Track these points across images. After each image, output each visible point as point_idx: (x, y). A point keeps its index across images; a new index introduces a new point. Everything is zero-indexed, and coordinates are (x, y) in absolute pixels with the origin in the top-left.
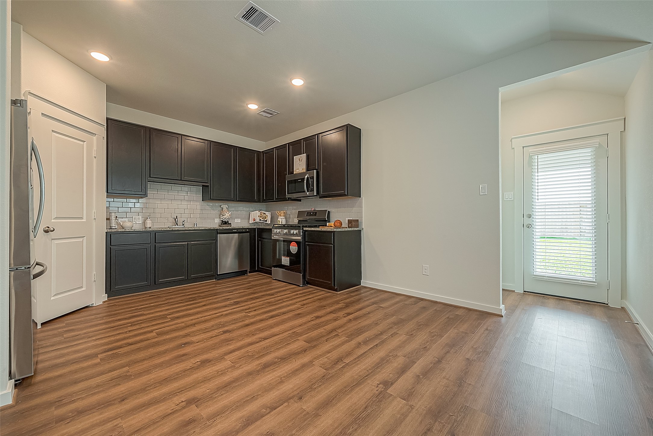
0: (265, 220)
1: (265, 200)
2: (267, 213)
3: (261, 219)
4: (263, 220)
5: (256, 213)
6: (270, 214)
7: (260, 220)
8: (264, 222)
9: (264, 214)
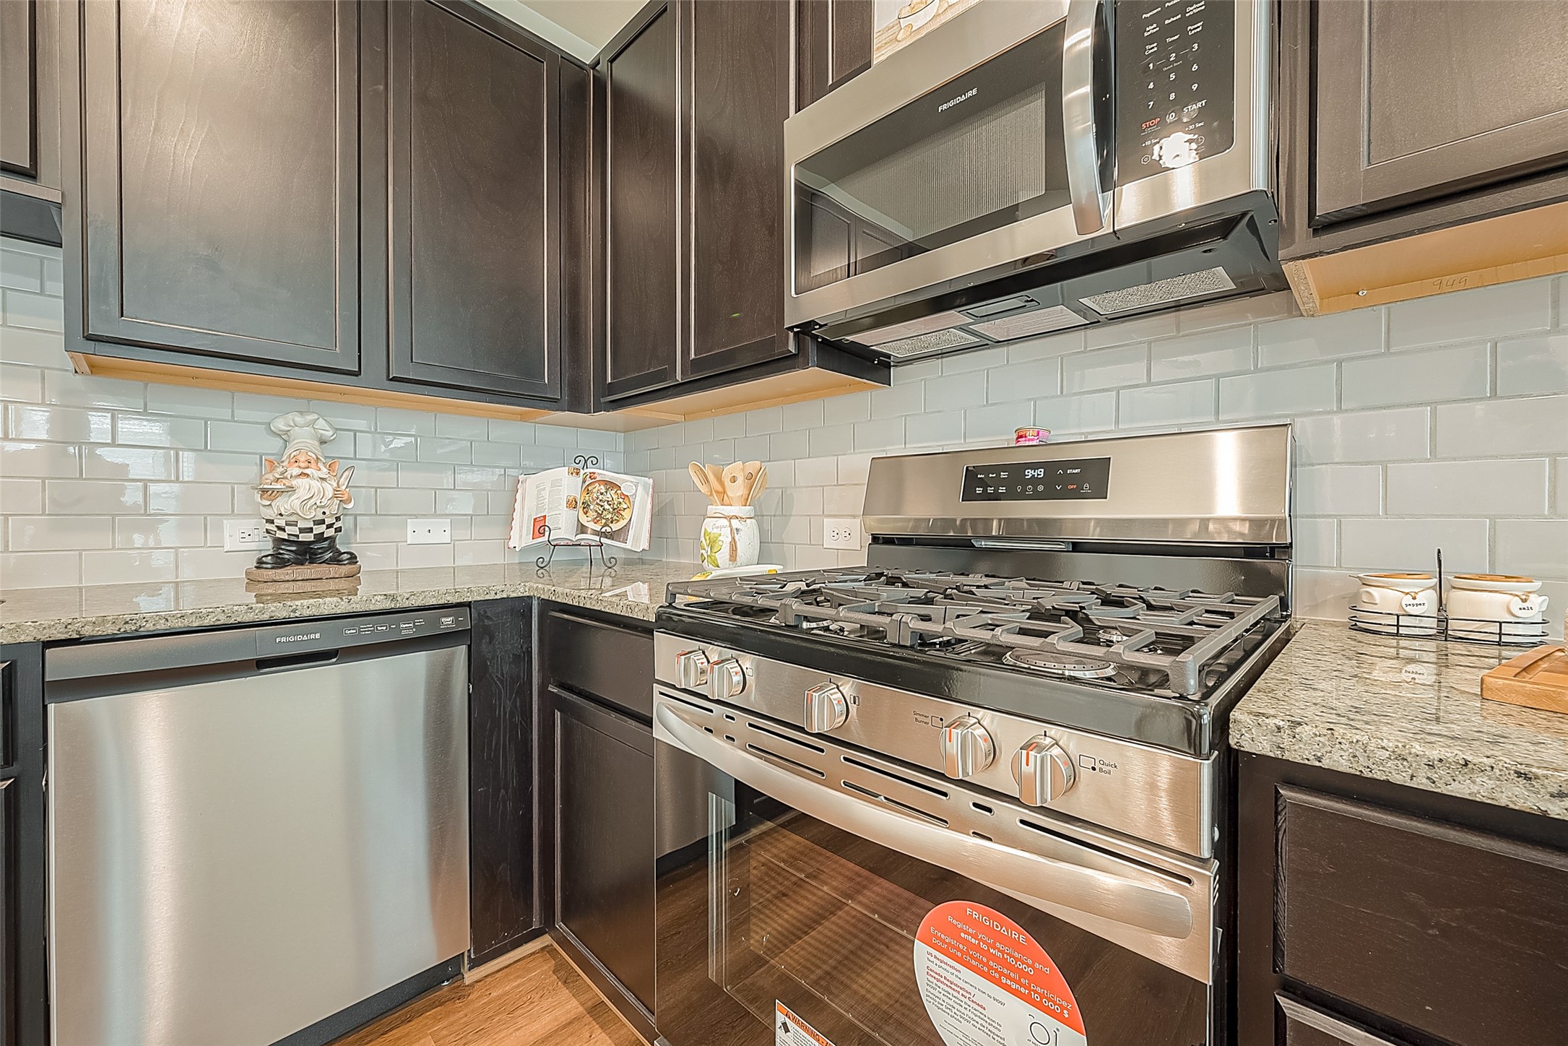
0: (615, 527)
1: (611, 389)
2: (628, 483)
3: (584, 519)
4: (598, 527)
5: (556, 484)
6: (645, 486)
7: (582, 529)
8: (603, 540)
9: (611, 485)
